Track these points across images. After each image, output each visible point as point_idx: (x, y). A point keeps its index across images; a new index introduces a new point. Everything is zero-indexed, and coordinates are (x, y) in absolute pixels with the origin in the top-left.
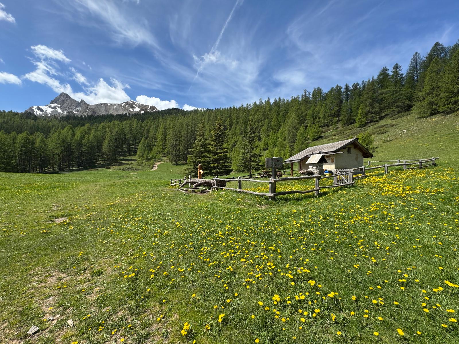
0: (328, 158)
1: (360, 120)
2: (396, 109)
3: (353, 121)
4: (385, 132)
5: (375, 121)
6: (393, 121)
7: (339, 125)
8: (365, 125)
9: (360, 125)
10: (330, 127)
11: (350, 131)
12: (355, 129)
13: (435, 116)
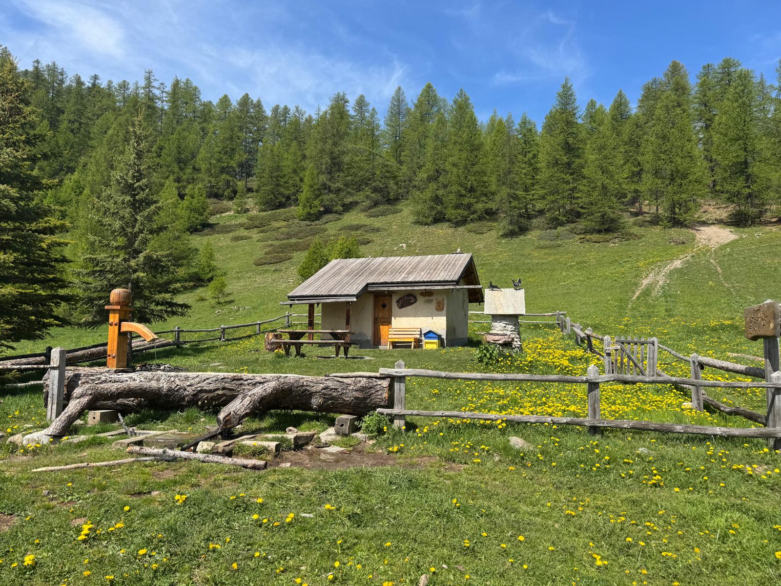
0: (427, 298)
1: (307, 202)
2: (373, 195)
3: (284, 200)
4: (368, 242)
5: (336, 212)
6: (371, 219)
7: (251, 202)
8: (318, 216)
9: (309, 214)
10: (226, 203)
11: (284, 223)
12: (296, 221)
13: (439, 225)
